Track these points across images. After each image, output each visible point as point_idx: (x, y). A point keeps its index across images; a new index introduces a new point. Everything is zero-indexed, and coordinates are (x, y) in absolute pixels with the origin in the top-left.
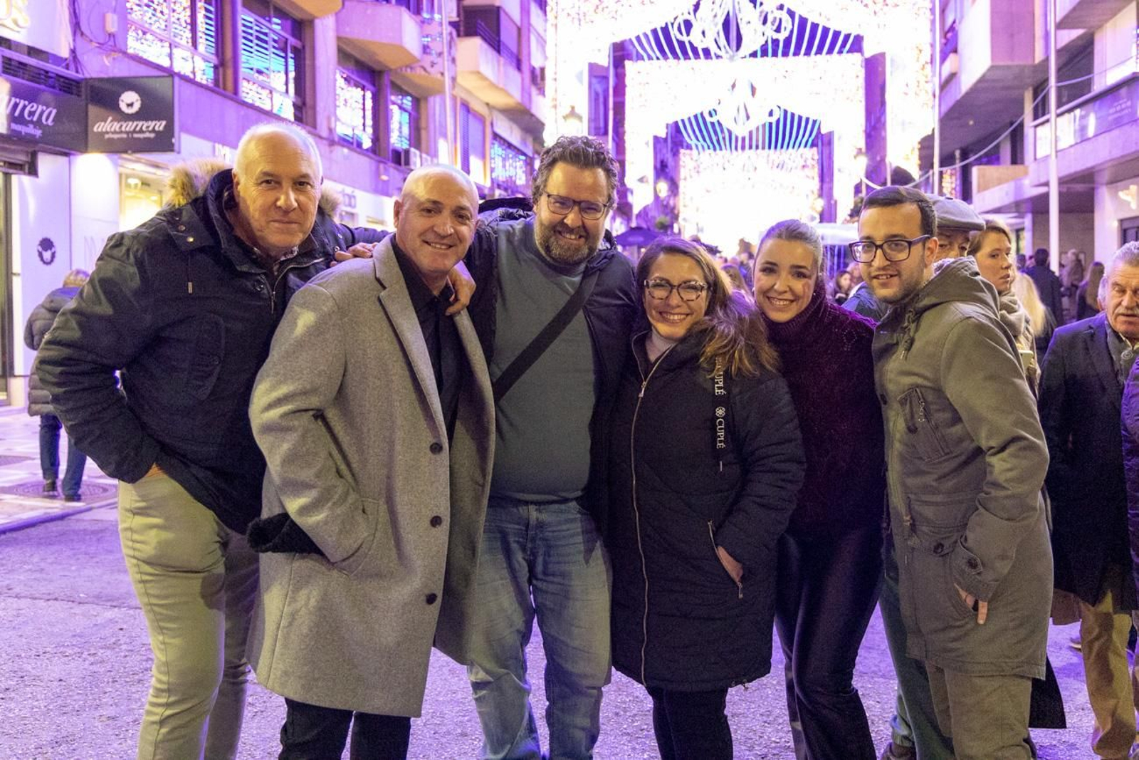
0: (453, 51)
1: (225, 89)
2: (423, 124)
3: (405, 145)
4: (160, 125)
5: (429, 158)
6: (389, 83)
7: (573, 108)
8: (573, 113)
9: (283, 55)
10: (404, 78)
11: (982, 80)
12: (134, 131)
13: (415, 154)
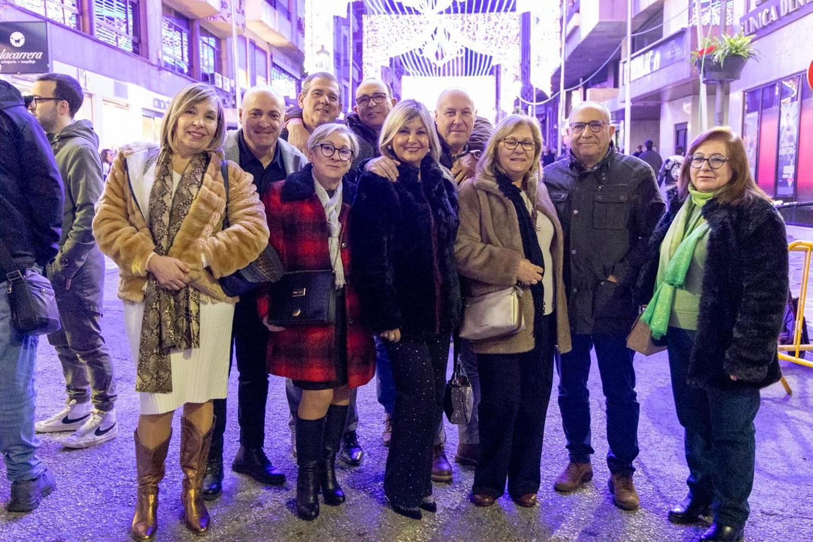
0: (242, 6)
1: (84, 31)
2: (223, 56)
3: (212, 71)
4: (39, 55)
5: (228, 80)
6: (198, 28)
7: (323, 47)
8: (323, 50)
9: (124, 6)
10: (209, 24)
11: (593, 31)
12: (21, 59)
13: (218, 77)
